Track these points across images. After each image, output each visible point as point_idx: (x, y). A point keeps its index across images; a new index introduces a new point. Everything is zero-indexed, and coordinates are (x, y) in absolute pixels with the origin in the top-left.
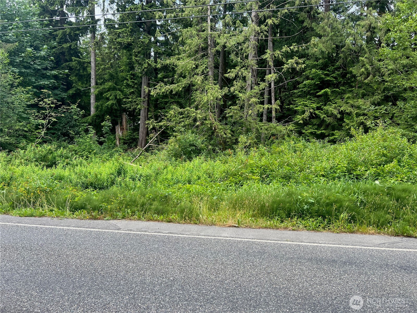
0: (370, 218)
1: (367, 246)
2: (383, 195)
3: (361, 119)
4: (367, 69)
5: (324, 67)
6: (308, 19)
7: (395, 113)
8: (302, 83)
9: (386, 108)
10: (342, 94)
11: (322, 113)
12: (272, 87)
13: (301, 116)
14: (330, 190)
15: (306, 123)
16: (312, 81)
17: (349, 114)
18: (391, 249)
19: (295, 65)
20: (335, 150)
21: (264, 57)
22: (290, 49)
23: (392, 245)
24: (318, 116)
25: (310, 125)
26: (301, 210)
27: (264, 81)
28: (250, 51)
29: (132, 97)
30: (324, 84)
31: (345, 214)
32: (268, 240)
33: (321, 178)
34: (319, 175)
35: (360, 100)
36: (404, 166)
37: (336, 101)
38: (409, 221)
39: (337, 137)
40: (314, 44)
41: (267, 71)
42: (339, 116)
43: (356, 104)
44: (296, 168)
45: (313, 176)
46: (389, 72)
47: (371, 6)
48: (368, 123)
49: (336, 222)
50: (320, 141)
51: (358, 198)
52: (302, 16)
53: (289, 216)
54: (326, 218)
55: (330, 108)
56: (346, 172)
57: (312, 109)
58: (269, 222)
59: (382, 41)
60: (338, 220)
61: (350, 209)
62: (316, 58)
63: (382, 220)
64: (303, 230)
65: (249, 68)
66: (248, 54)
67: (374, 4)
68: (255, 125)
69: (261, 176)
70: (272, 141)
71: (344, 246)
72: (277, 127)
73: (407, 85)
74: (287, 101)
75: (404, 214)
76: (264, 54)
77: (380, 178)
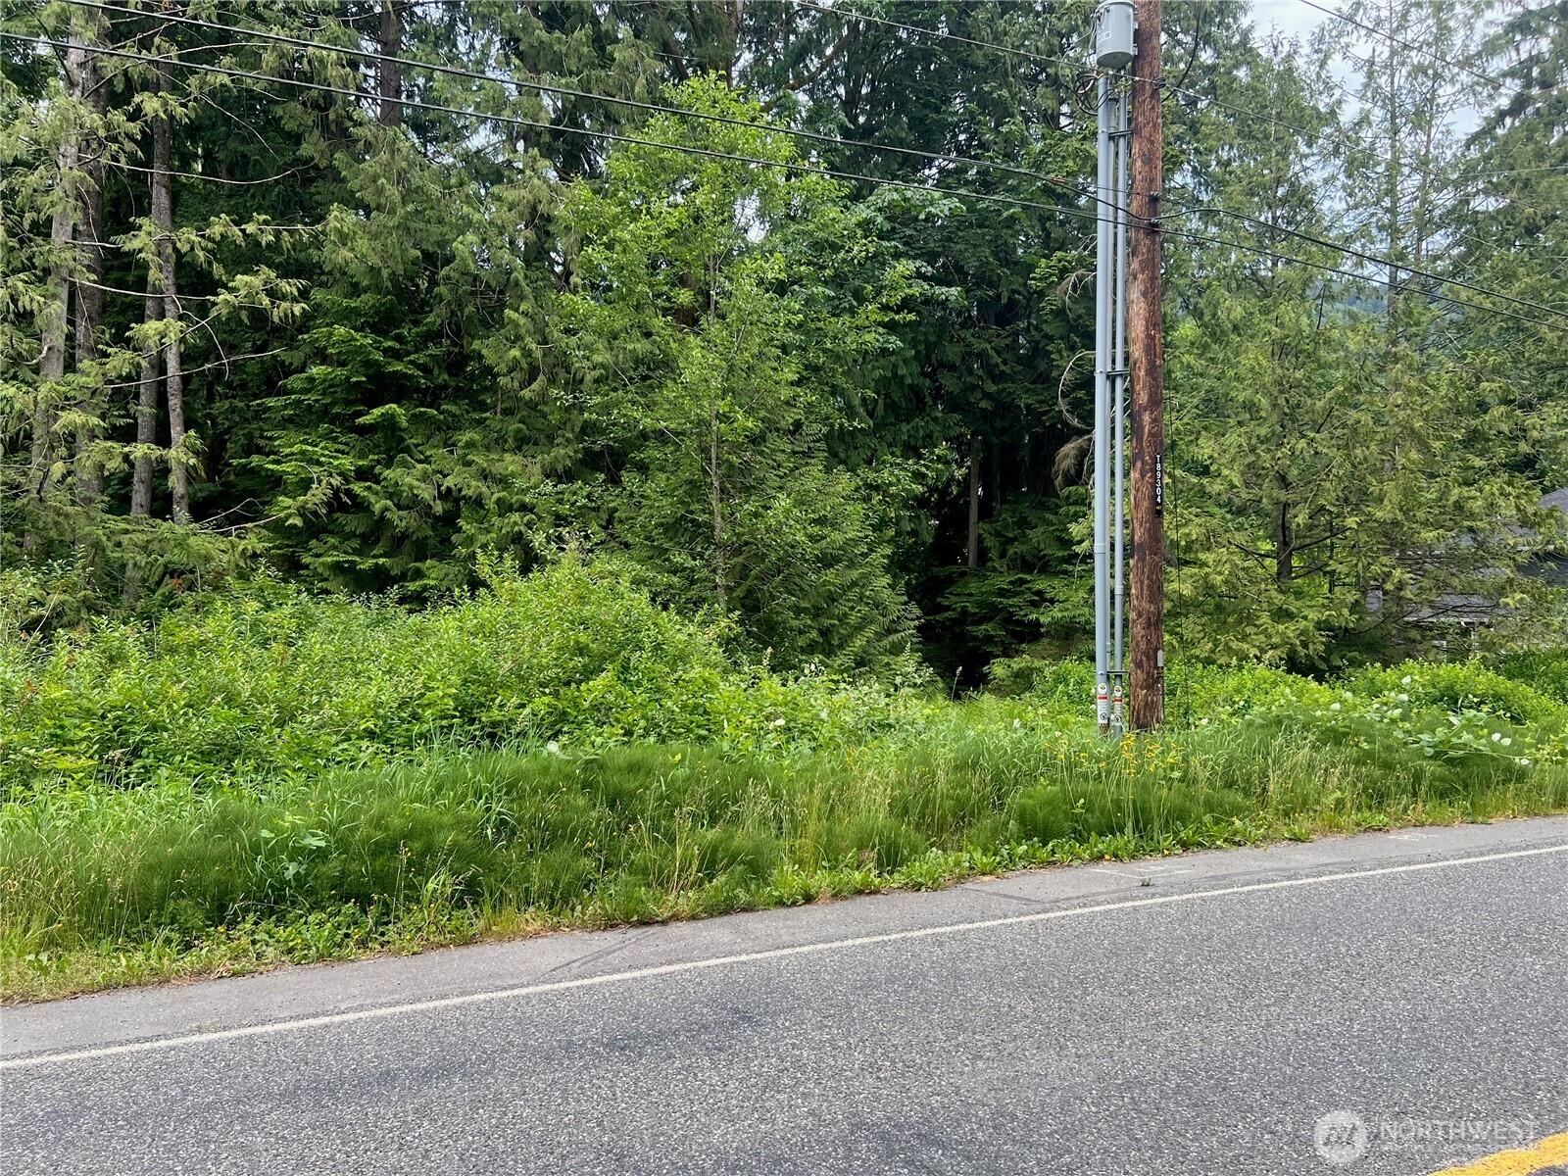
0: (528, 879)
1: (512, 987)
2: (569, 789)
3: (515, 523)
4: (527, 353)
5: (382, 323)
6: (317, 133)
7: (616, 510)
8: (302, 371)
9: (588, 489)
10: (449, 428)
11: (377, 493)
12: (170, 374)
13: (294, 498)
14: (387, 790)
15: (315, 527)
16: (339, 371)
17: (478, 502)
18: (586, 982)
19: (266, 301)
20: (420, 633)
21: (130, 243)
22: (243, 231)
23: (594, 963)
24: (362, 503)
25: (332, 533)
26: (271, 886)
27: (121, 340)
28: (59, 208)
30: (382, 387)
31: (442, 877)
33: (365, 743)
34: (357, 733)
35: (508, 457)
36: (639, 684)
37: (428, 453)
38: (645, 871)
39: (432, 583)
40: (339, 232)
41: (149, 303)
42: (439, 508)
43: (497, 469)
44: (263, 711)
45: (334, 739)
46: (596, 373)
47: (537, 144)
48: (538, 539)
49: (409, 911)
50: (368, 599)
51: (488, 809)
52: (293, 114)
53: (220, 914)
54: (370, 902)
55: (407, 477)
56: (455, 717)
57: (339, 474)
58: (124, 961)
59: (572, 267)
60: (418, 902)
61: (458, 859)
62: (355, 285)
63: (566, 878)
64: (278, 965)
65: (51, 280)
66: (49, 220)
67: (546, 138)
68: (87, 529)
69: (101, 753)
70: (171, 596)
71: (431, 1005)
72: (192, 540)
73: (646, 423)
74: (238, 438)
75: (631, 848)
76: (126, 232)
77: (565, 729)
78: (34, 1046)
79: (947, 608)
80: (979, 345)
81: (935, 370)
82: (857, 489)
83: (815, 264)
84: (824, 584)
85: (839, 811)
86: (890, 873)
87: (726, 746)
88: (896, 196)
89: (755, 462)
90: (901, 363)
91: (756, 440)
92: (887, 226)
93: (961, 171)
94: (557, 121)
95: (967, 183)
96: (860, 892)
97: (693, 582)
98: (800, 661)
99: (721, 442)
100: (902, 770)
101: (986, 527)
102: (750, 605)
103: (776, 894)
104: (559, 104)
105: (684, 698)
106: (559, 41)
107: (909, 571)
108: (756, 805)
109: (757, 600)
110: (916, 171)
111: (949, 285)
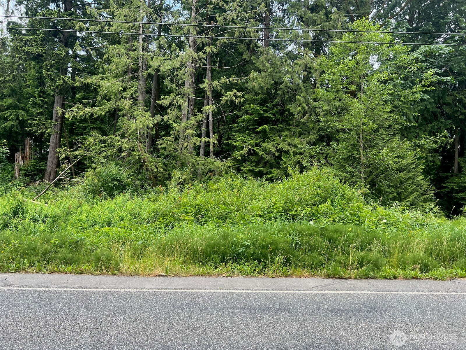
0: (304, 260)
1: (301, 290)
2: (317, 235)
3: (298, 158)
4: (303, 108)
5: (263, 103)
6: (247, 51)
7: (329, 154)
8: (241, 117)
9: (320, 147)
10: (280, 131)
11: (260, 150)
12: (210, 119)
13: (239, 152)
14: (266, 231)
15: (244, 160)
16: (251, 116)
17: (287, 152)
18: (323, 292)
19: (234, 98)
20: (273, 188)
21: (202, 86)
22: (229, 80)
23: (325, 287)
24: (256, 153)
25: (248, 161)
26: (236, 254)
27: (201, 111)
28: (187, 78)
29: (39, 118)
30: (262, 121)
31: (281, 257)
32: (199, 289)
33: (258, 218)
34: (256, 215)
35: (296, 139)
36: (336, 207)
37: (274, 139)
38: (340, 262)
39: (274, 175)
40: (253, 78)
41: (205, 101)
42: (277, 154)
43: (293, 142)
44: (233, 207)
45: (250, 216)
46: (324, 113)
47: (308, 47)
48: (304, 162)
49: (271, 265)
50: (258, 179)
51: (293, 239)
52: (242, 47)
53: (223, 260)
54: (261, 261)
55: (269, 145)
56: (282, 212)
57: (251, 145)
58: (201, 269)
59: (317, 82)
60: (274, 263)
61: (285, 252)
62: (256, 93)
63: (316, 262)
64: (238, 276)
65: (185, 96)
66: (184, 82)
67: (310, 45)
68: (191, 160)
69: (195, 216)
70: (209, 177)
71: (279, 292)
72: (215, 163)
73: (339, 127)
74: (226, 136)
75: (336, 255)
76: (201, 83)
77: (314, 218)
78: (182, 287)
79: (445, 187)
80: (459, 96)
81: (441, 106)
82: (411, 146)
83: (398, 74)
84: (399, 178)
85: (406, 251)
86: (425, 273)
87: (366, 227)
88: (427, 49)
89: (375, 138)
90: (428, 104)
91: (376, 131)
92: (424, 59)
93: (452, 37)
94: (314, 39)
95: (455, 41)
96: (414, 278)
97: (353, 176)
98: (390, 203)
99: (364, 132)
100: (429, 239)
101: (462, 159)
102: (373, 184)
103: (384, 275)
104: (314, 34)
105: (351, 211)
106: (315, 16)
107: (430, 175)
108: (376, 246)
109: (375, 183)
110: (434, 40)
111: (448, 76)
